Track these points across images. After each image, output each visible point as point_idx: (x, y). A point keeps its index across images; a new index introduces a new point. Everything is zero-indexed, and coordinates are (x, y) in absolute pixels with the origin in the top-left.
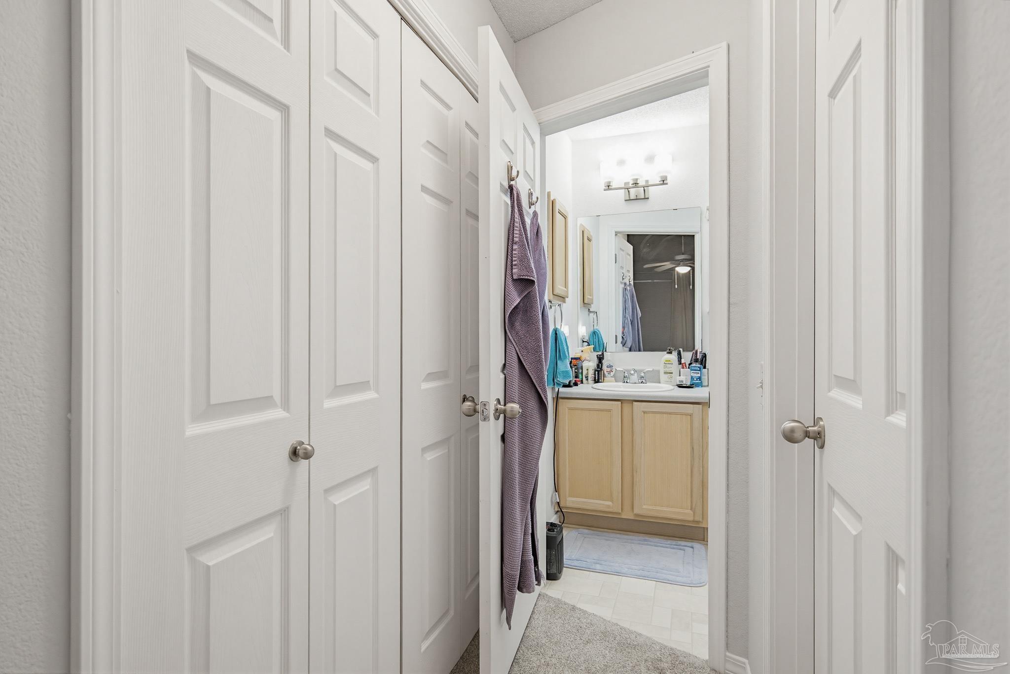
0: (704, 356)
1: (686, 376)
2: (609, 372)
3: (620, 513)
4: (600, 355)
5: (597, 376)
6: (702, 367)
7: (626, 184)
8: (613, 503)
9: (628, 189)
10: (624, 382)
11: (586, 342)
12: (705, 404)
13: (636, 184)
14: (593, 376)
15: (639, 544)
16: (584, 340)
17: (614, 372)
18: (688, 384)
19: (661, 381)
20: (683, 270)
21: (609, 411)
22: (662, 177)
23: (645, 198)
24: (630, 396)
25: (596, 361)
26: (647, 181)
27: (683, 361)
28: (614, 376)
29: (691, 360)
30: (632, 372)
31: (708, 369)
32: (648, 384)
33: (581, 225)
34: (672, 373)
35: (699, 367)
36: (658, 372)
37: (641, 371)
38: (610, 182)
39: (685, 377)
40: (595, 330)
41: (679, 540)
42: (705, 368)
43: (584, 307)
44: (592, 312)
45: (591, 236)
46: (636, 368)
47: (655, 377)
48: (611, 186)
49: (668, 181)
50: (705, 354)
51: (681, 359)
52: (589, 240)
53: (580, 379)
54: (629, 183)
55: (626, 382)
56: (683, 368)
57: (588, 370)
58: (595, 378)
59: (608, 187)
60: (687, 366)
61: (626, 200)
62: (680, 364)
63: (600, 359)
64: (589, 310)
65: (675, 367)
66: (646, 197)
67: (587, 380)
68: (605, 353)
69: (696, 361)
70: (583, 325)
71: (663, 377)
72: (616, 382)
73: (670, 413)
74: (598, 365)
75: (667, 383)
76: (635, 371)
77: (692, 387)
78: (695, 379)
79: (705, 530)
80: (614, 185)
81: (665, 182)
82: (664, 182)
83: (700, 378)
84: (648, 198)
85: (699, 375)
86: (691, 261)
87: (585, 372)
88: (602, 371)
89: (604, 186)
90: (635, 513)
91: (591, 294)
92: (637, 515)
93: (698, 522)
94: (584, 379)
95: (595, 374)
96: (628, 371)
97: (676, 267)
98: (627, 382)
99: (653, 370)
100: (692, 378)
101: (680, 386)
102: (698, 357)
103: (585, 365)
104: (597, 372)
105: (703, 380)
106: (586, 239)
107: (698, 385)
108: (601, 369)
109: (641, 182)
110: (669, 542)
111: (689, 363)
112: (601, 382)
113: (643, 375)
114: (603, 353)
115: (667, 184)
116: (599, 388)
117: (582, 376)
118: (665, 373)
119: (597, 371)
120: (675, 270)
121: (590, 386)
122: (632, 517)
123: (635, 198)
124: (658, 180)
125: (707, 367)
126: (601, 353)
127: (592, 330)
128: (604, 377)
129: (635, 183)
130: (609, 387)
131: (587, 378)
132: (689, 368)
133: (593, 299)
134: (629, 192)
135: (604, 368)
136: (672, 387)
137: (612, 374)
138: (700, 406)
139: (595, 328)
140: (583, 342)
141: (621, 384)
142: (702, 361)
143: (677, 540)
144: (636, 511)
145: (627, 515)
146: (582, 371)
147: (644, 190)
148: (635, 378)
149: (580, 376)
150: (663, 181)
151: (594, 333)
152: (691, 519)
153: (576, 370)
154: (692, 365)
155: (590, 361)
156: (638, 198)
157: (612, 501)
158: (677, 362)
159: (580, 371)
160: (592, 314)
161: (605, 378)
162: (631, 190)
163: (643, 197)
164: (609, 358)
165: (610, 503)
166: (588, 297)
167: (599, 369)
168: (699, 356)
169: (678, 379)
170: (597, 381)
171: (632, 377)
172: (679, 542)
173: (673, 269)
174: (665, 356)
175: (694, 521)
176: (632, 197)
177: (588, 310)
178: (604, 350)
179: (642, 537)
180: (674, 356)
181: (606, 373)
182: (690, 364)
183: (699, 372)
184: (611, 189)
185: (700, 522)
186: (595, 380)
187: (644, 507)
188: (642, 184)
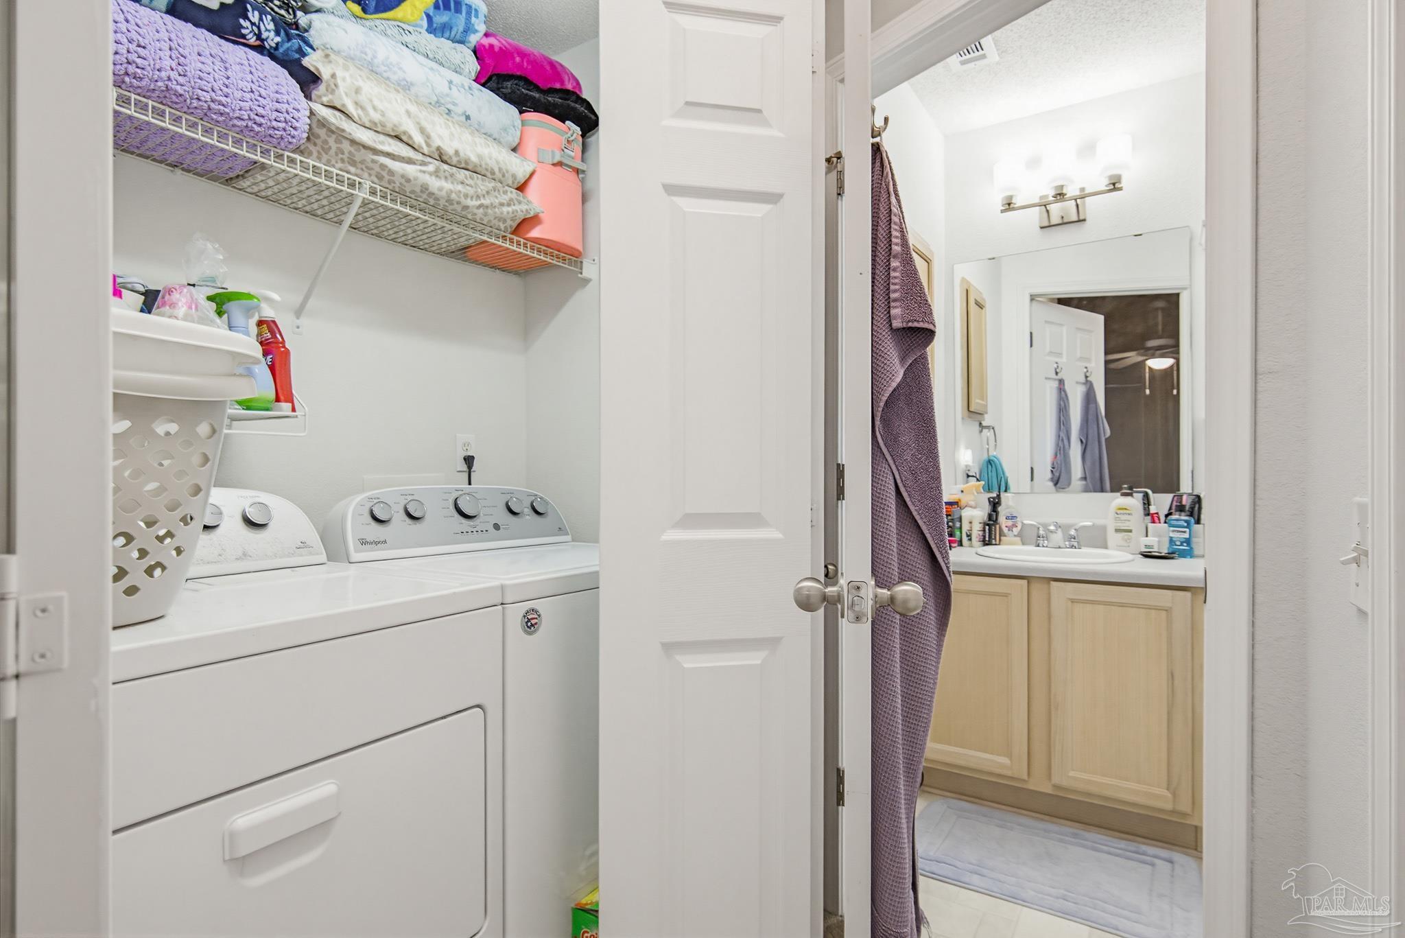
0: (1198, 500)
1: (1159, 535)
2: (1010, 529)
3: (1024, 780)
4: (994, 498)
5: (987, 536)
6: (1193, 520)
7: (1041, 198)
8: (1011, 760)
9: (1045, 205)
10: (1038, 546)
11: (973, 476)
12: (1197, 591)
13: (1060, 196)
14: (981, 533)
15: (1061, 841)
16: (970, 474)
17: (1019, 528)
18: (1164, 551)
19: (1110, 543)
20: (1159, 364)
21: (1006, 595)
22: (1111, 177)
23: (1079, 221)
24: (1045, 570)
25: (987, 508)
26: (1082, 189)
27: (1153, 509)
28: (1019, 535)
29: (1170, 509)
30: (1052, 528)
31: (1204, 524)
32: (1084, 550)
33: (963, 280)
34: (1130, 531)
35: (1186, 521)
36: (1103, 529)
37: (1069, 527)
38: (1011, 197)
39: (1156, 539)
40: (992, 458)
41: (1144, 844)
42: (1198, 522)
43: (970, 417)
44: (988, 427)
45: (984, 300)
46: (1061, 521)
47: (1097, 538)
48: (1015, 204)
49: (1123, 184)
50: (1199, 497)
51: (1149, 505)
52: (980, 306)
53: (957, 538)
54: (1046, 196)
55: (1041, 545)
56: (1153, 522)
57: (971, 523)
58: (984, 537)
59: (1009, 206)
60: (1162, 518)
61: (1042, 228)
62: (1148, 514)
63: (995, 504)
64: (980, 423)
65: (1136, 518)
66: (1081, 218)
67: (970, 540)
68: (1003, 495)
69: (1181, 509)
70: (967, 448)
71: (1113, 538)
72: (1023, 544)
73: (1122, 605)
74: (990, 517)
75: (1119, 548)
76: (1058, 526)
77: (1172, 558)
78: (1178, 543)
79: (1197, 830)
80: (1018, 202)
81: (1117, 185)
82: (1115, 186)
83: (1188, 541)
84: (1084, 220)
85: (1187, 536)
86: (1173, 349)
87: (965, 528)
88: (998, 526)
89: (1000, 204)
90: (1053, 782)
91: (983, 396)
92: (1056, 787)
93: (1184, 815)
94: (965, 539)
95: (984, 531)
96: (1045, 526)
97: (1147, 360)
98: (1043, 546)
99: (1093, 525)
100: (1171, 541)
101: (1147, 556)
102: (1184, 503)
103: (966, 514)
104: (987, 527)
105: (1194, 546)
106: (973, 304)
107: (1183, 554)
108: (996, 521)
109: (1071, 191)
110: (1123, 844)
111: (1166, 512)
112: (996, 544)
113: (1073, 532)
114: (999, 496)
115: (1120, 189)
116: (992, 555)
117: (961, 533)
118: (1117, 531)
119: (988, 525)
120: (1145, 365)
121: (973, 550)
122: (1048, 789)
123: (1060, 222)
124: (1103, 184)
125: (1202, 522)
126: (995, 495)
127: (985, 457)
128: (1000, 536)
129: (1060, 194)
130: (1010, 554)
131: (969, 536)
132: (1165, 522)
133: (987, 406)
134: (1048, 211)
135: (1002, 519)
136: (1130, 557)
137: (1016, 531)
138: (1188, 595)
139: (990, 454)
140: (968, 476)
141: (1032, 548)
142: (1194, 509)
143: (1139, 843)
144: (1056, 779)
145: (1039, 784)
146: (961, 525)
147: (1077, 206)
148: (1058, 537)
149: (958, 533)
150: (1114, 184)
151: (990, 462)
152: (1169, 807)
153: (950, 524)
154: (1173, 517)
155: (975, 508)
156: (1065, 221)
157: (1010, 756)
158: (1141, 511)
159: (958, 525)
160: (985, 431)
161: (1002, 538)
162: (1052, 207)
163: (1075, 218)
164: (1011, 503)
165: (1004, 760)
166: (978, 401)
167: (992, 521)
168: (1186, 501)
169: (1143, 542)
170: (986, 542)
171: (1053, 536)
172: (1144, 848)
173: (1141, 364)
174: (1118, 500)
175: (1173, 812)
176: (1055, 219)
177: (977, 424)
178: (1003, 488)
179: (1067, 829)
180: (1135, 502)
181: (1005, 530)
182: (1167, 516)
183: (1187, 530)
184: (1014, 209)
185: (1188, 815)
186: (984, 541)
187: (1072, 774)
188: (1071, 195)
